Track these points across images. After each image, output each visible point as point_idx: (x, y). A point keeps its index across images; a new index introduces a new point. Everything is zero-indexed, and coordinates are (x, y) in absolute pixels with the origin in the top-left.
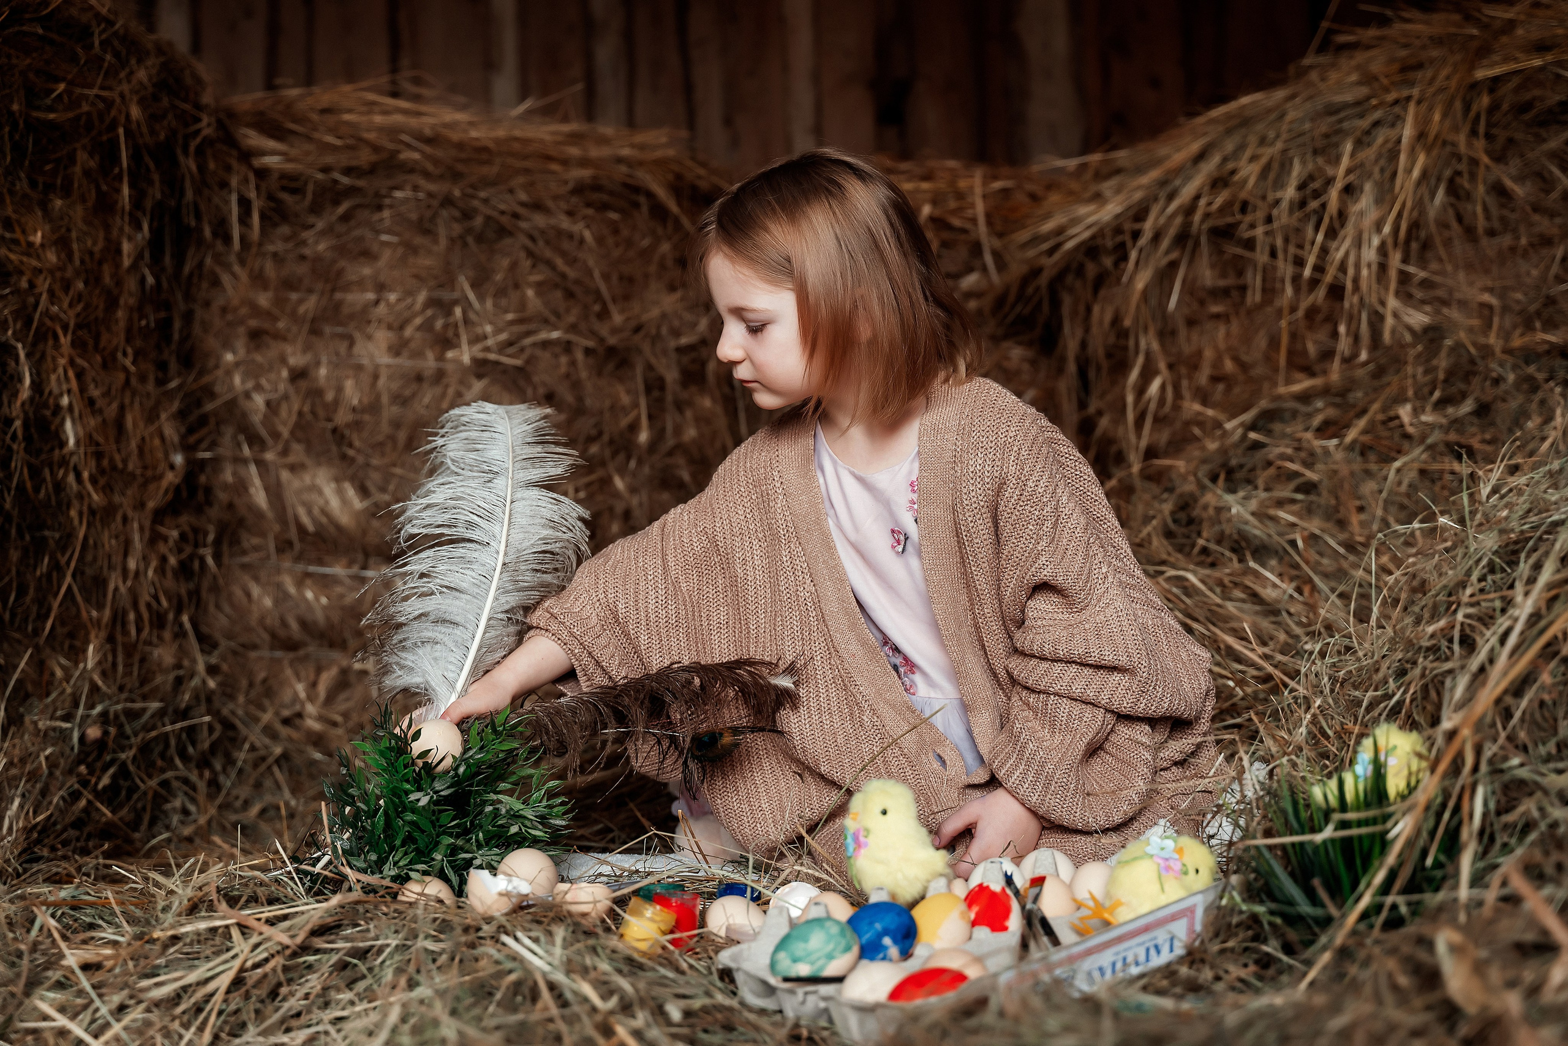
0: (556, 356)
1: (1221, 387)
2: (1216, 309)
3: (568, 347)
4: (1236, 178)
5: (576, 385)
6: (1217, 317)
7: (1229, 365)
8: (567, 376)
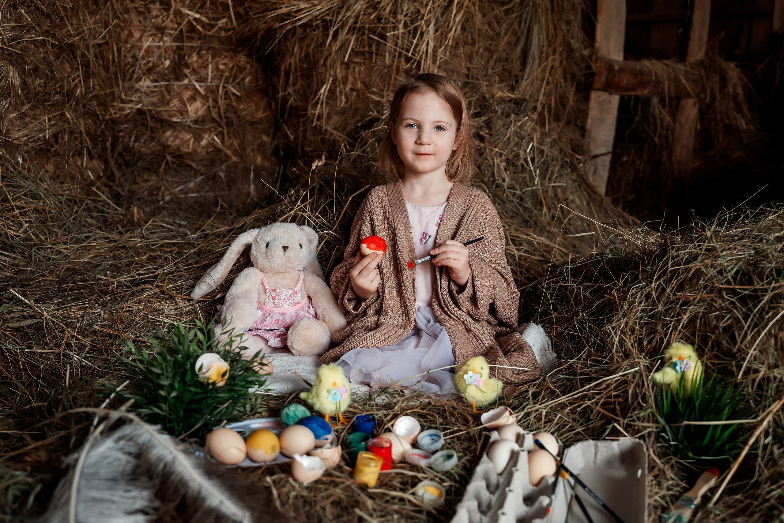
0: (38, 48)
1: (355, 93)
2: (356, 60)
3: (43, 43)
4: (381, 6)
5: (49, 64)
6: (357, 63)
7: (359, 85)
8: (44, 58)
